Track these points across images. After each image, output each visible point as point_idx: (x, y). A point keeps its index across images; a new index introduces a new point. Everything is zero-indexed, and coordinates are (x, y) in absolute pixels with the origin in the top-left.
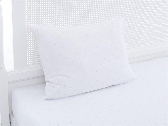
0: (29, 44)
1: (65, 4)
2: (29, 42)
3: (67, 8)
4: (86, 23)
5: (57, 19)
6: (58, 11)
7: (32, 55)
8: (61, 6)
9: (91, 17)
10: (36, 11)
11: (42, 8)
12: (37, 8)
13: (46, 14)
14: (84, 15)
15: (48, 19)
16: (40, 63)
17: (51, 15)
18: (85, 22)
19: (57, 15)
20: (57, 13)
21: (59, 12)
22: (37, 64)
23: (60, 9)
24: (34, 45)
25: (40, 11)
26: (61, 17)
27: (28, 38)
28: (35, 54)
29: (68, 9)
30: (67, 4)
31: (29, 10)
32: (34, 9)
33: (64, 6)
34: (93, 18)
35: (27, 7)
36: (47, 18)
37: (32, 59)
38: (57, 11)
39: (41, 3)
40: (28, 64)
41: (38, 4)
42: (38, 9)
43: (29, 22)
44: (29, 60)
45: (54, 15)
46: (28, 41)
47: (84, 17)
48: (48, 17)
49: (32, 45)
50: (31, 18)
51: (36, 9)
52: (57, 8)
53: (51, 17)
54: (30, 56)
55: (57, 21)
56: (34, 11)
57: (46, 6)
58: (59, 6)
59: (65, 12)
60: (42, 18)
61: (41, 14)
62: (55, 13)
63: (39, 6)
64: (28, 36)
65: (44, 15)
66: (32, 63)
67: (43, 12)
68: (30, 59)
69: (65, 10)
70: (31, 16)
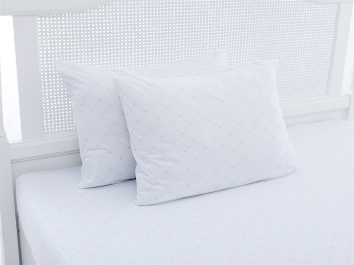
0: (47, 97)
1: (108, 31)
2: (47, 94)
3: (112, 38)
4: (148, 62)
5: (94, 56)
6: (96, 44)
7: (53, 117)
8: (101, 35)
9: (158, 52)
10: (56, 44)
11: (66, 39)
12: (58, 39)
13: (73, 49)
14: (144, 49)
15: (79, 57)
16: (67, 131)
17: (83, 50)
18: (146, 61)
19: (94, 49)
20: (94, 46)
21: (97, 46)
22: (62, 131)
23: (99, 41)
24: (55, 100)
25: (64, 44)
26: (101, 52)
27: (45, 89)
28: (58, 115)
29: (114, 40)
30: (111, 31)
31: (44, 43)
32: (52, 41)
33: (106, 35)
34: (160, 55)
35: (40, 38)
36: (77, 55)
37: (53, 123)
38: (94, 43)
39: (65, 31)
40: (46, 131)
41: (60, 33)
42: (60, 40)
43: (45, 63)
44: (47, 124)
45: (89, 50)
46: (45, 92)
47: (144, 53)
48: (79, 54)
49: (51, 101)
50: (49, 55)
51: (56, 41)
52: (94, 39)
53: (83, 54)
54: (49, 117)
55: (94, 60)
56: (53, 44)
57: (73, 35)
58: (97, 35)
59: (108, 45)
60: (68, 54)
61: (66, 49)
62: (90, 46)
63: (62, 35)
64: (44, 84)
65: (71, 51)
66: (53, 130)
67: (70, 46)
68: (49, 122)
69: (108, 42)
70: (49, 52)
